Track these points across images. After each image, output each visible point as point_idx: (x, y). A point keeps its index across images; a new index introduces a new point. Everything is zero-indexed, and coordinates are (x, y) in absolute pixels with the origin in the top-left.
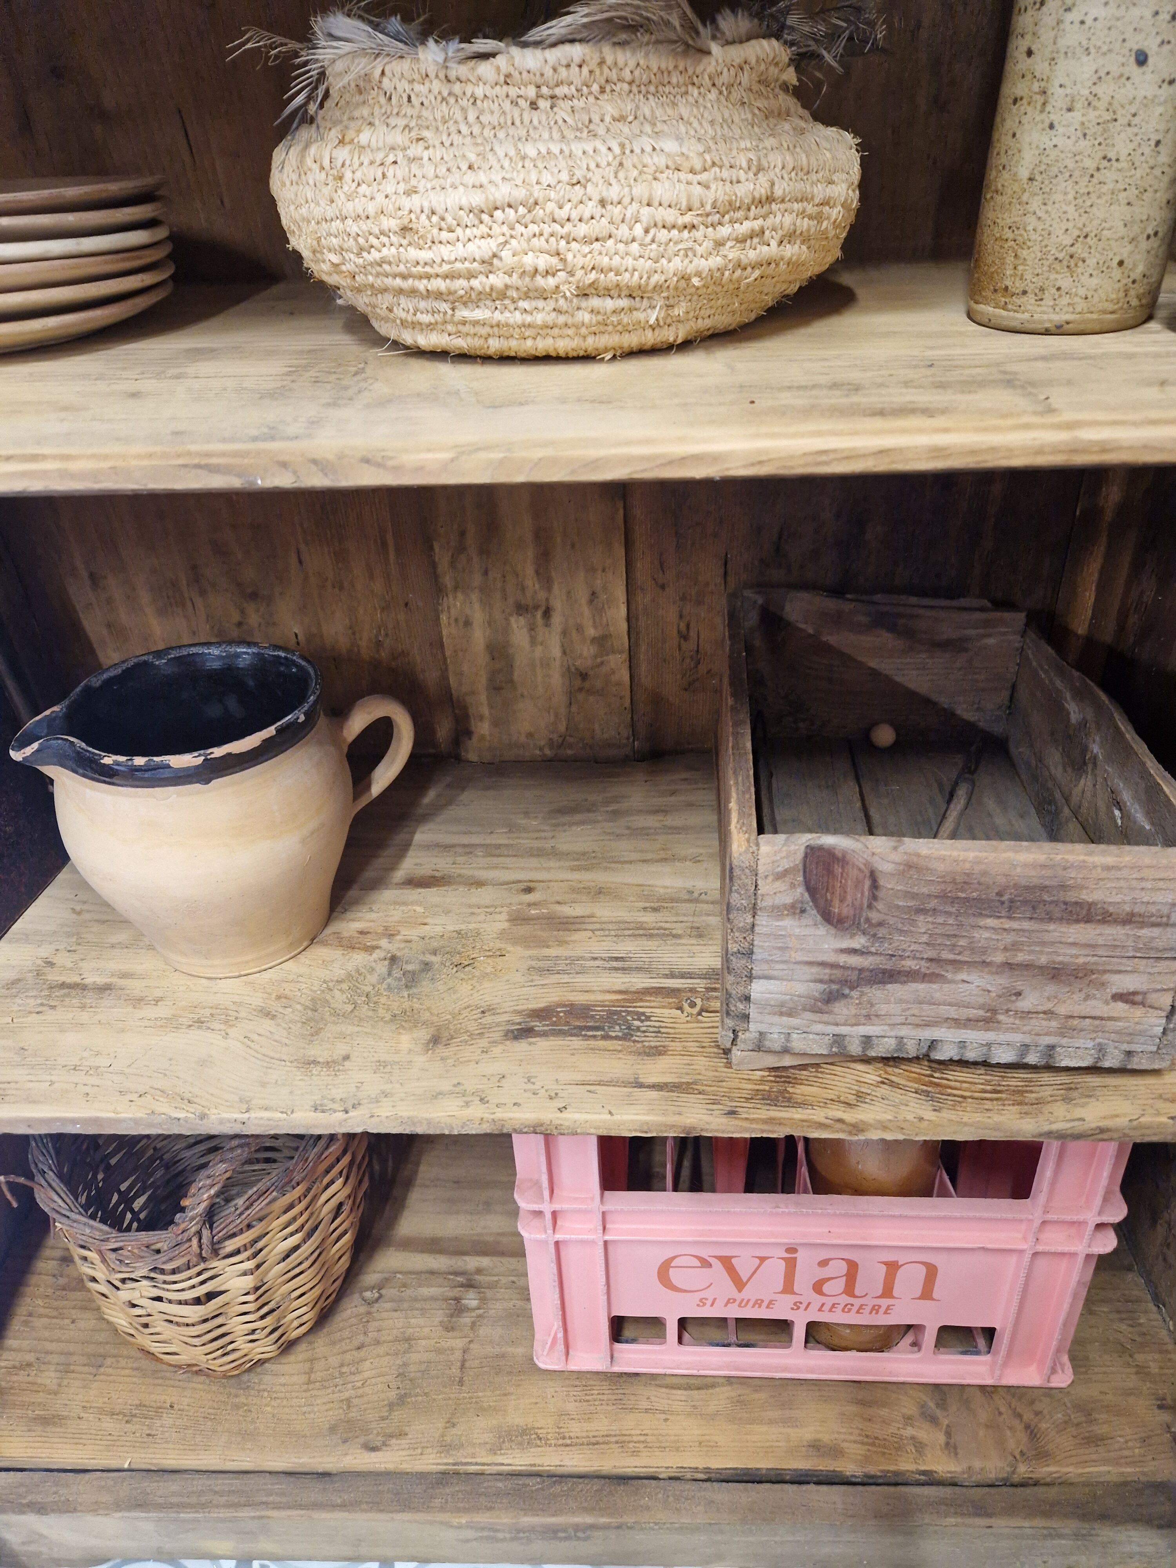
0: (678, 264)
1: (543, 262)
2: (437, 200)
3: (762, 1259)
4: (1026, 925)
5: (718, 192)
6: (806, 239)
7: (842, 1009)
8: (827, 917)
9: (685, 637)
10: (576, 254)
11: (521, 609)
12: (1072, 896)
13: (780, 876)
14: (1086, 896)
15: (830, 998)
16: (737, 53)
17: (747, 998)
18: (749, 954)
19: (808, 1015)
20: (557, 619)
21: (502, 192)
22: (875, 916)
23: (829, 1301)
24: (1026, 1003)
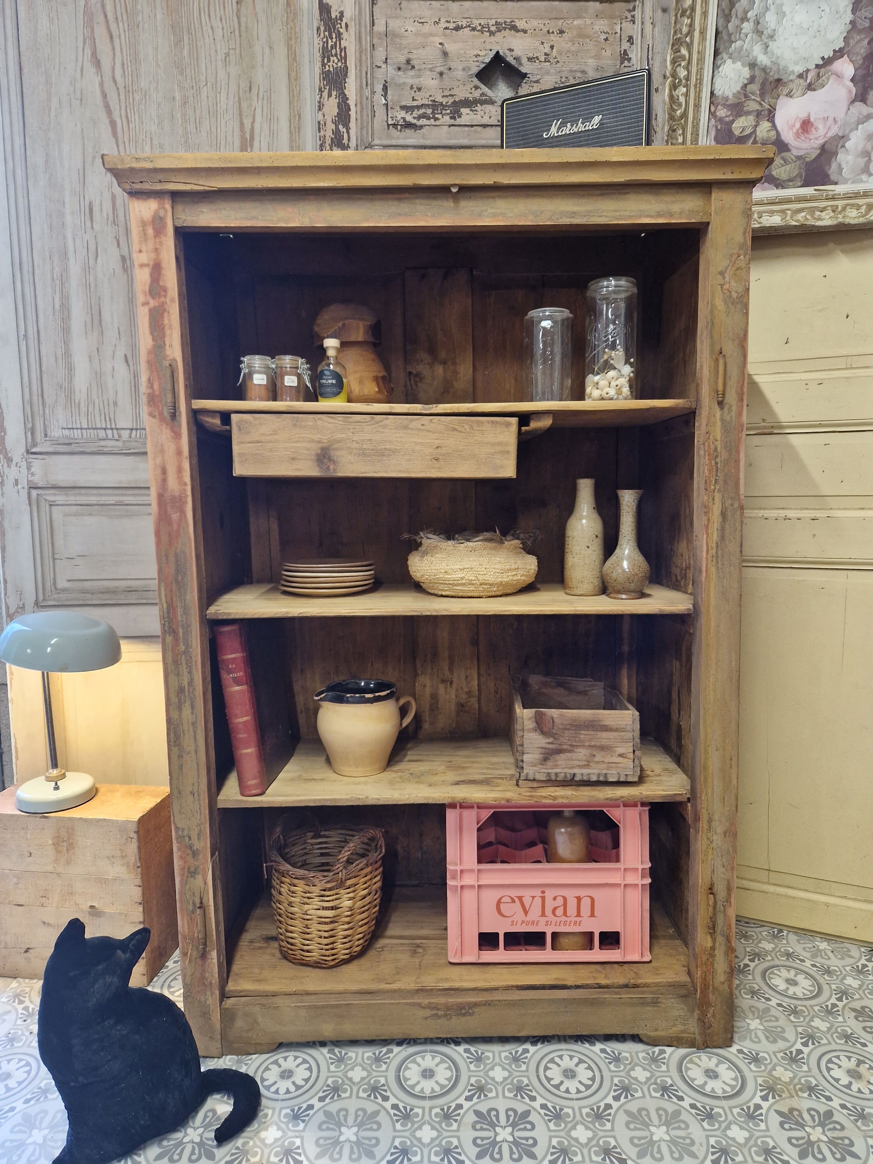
0: (500, 580)
1: (473, 578)
2: (453, 567)
3: (533, 897)
4: (592, 733)
5: (508, 567)
6: (526, 576)
7: (549, 763)
8: (543, 733)
9: (497, 693)
10: (480, 577)
11: (443, 681)
12: (602, 723)
13: (529, 719)
14: (605, 723)
15: (545, 759)
16: (510, 543)
17: (523, 761)
18: (522, 745)
19: (540, 766)
20: (454, 685)
21: (467, 566)
22: (554, 731)
23: (559, 919)
24: (597, 759)
